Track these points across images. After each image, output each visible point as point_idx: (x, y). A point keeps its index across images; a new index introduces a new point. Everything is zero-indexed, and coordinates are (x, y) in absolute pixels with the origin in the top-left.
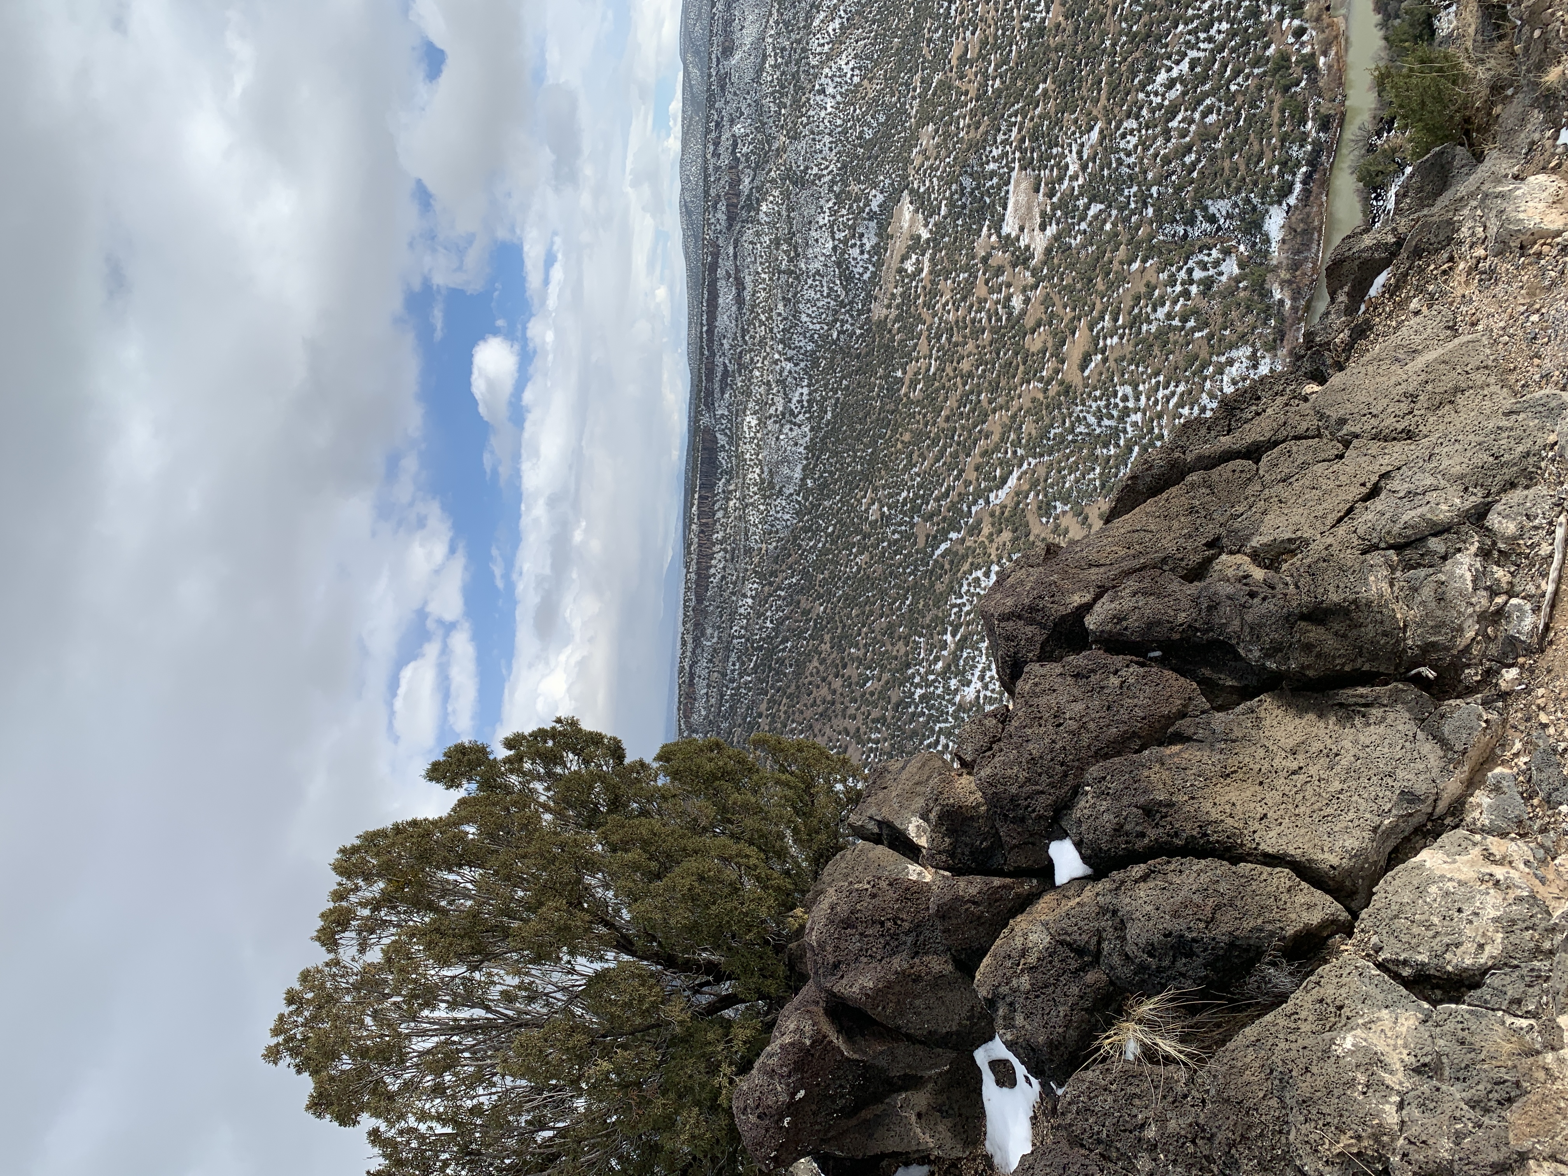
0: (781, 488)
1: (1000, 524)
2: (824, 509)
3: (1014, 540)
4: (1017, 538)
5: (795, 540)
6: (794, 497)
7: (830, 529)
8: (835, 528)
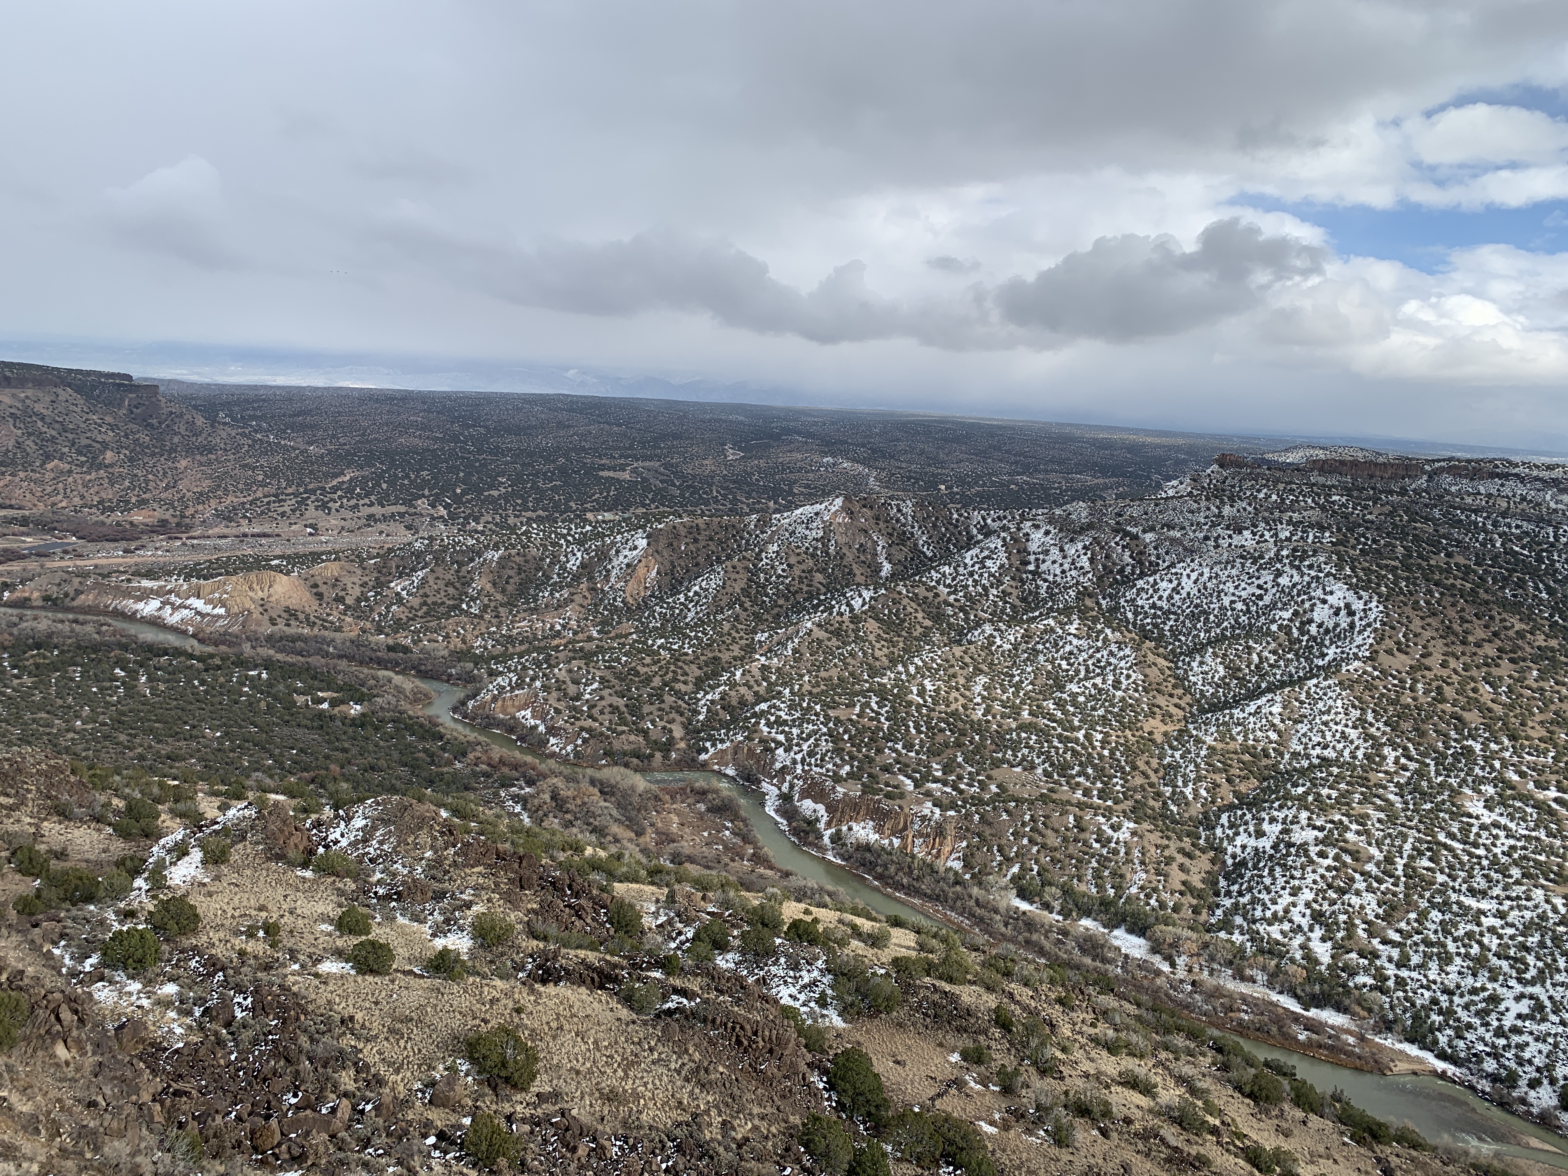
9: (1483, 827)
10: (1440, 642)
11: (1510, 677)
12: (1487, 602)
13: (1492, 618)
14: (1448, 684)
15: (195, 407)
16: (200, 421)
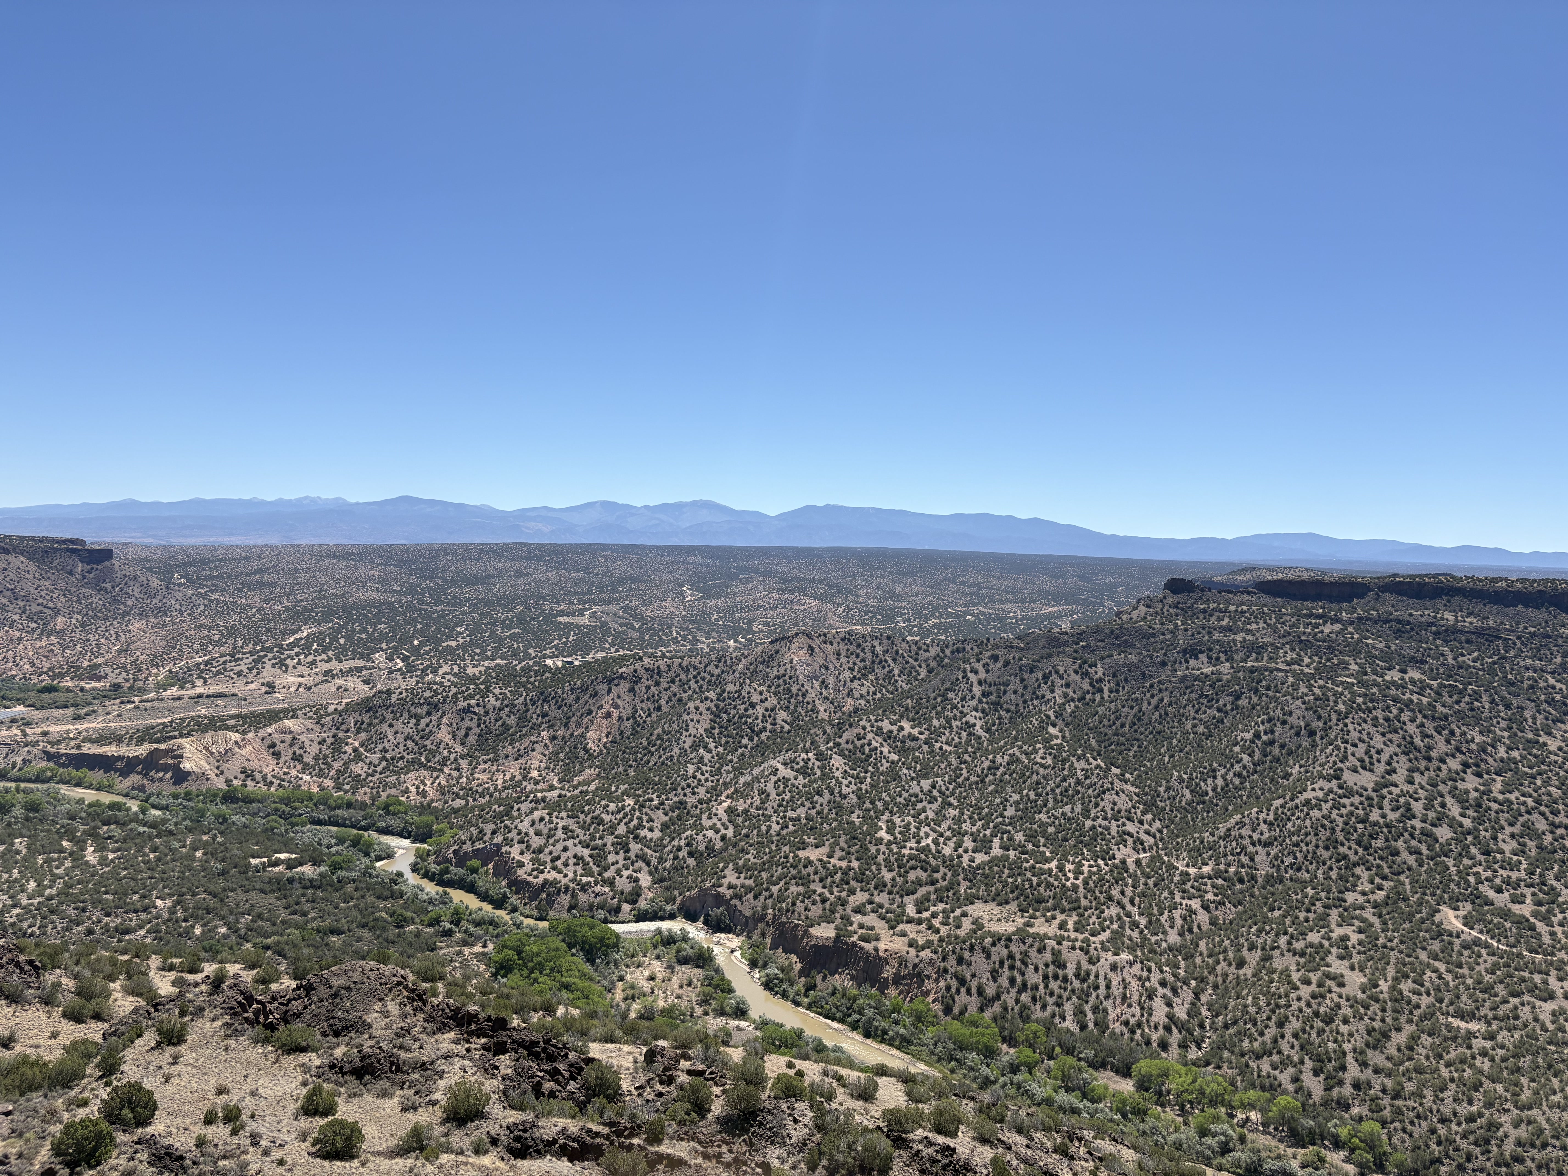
9: (1465, 946)
10: (1403, 758)
11: (1476, 790)
12: (1446, 717)
13: (1452, 733)
14: (1416, 800)
15: (150, 569)
16: (155, 582)
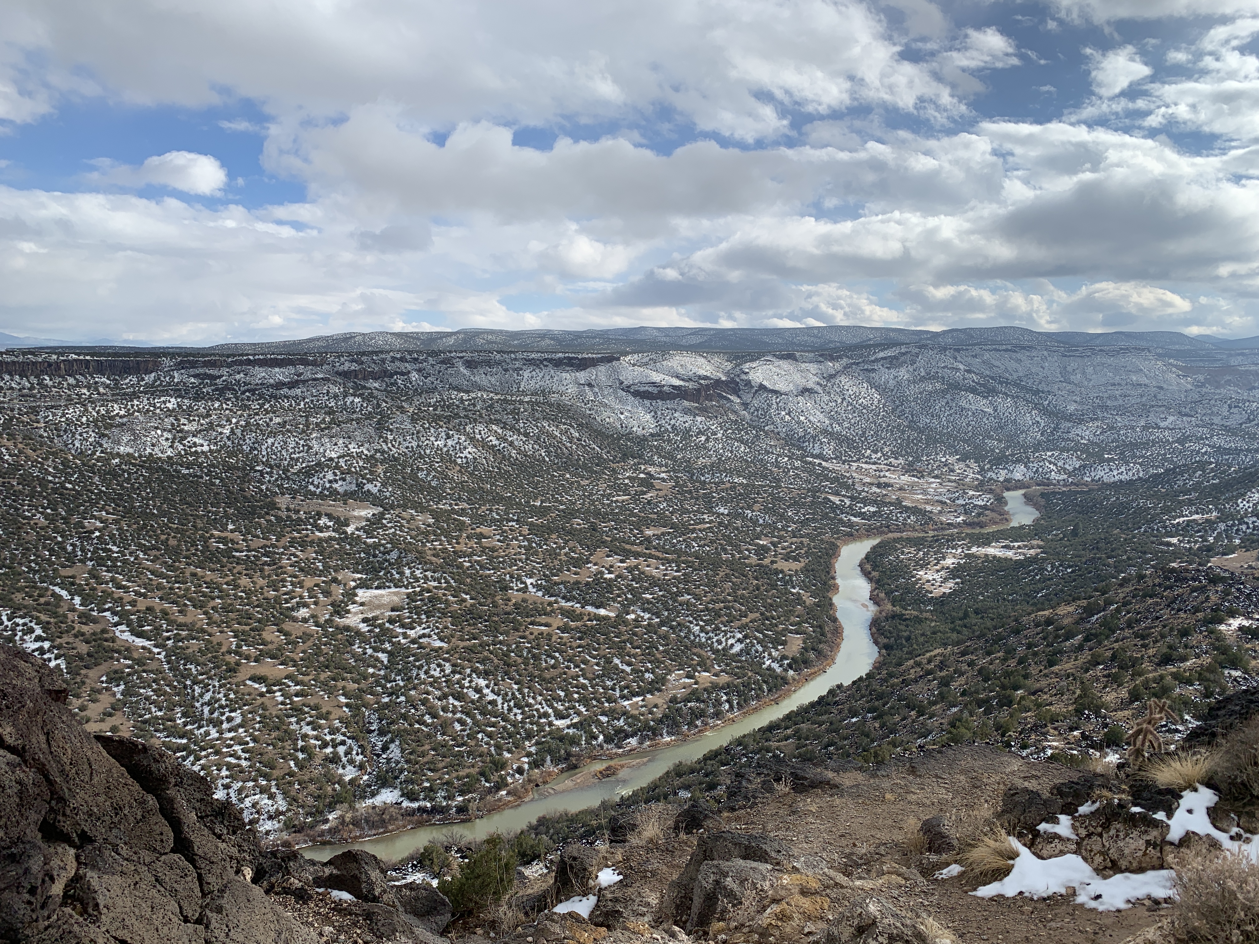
0: (106, 435)
1: (95, 640)
2: (90, 477)
3: (80, 657)
4: (81, 658)
5: (53, 454)
6: (99, 449)
7: (69, 486)
8: (70, 490)
